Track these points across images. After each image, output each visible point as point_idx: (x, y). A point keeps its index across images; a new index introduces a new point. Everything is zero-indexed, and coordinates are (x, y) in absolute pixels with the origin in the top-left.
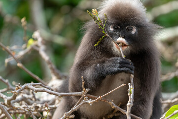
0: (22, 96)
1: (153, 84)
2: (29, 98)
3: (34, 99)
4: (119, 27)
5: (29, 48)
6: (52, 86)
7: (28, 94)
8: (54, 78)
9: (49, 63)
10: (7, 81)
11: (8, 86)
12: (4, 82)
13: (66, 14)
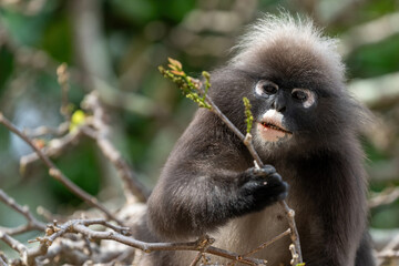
0: (61, 243)
1: (354, 224)
2: (75, 248)
3: (86, 251)
4: (277, 87)
5: (74, 131)
6: (128, 218)
7: (74, 239)
8: (131, 199)
9: (119, 165)
10: (25, 209)
11: (29, 219)
12: (20, 212)
13: (157, 42)
